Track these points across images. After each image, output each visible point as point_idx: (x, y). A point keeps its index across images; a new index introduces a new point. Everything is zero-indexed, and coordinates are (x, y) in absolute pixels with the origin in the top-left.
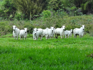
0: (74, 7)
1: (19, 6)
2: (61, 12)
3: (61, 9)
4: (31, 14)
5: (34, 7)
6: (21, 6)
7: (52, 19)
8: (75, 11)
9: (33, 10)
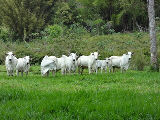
0: (99, 21)
1: (6, 17)
2: (78, 29)
3: (78, 24)
4: (25, 31)
5: (30, 20)
6: (9, 18)
7: (65, 41)
8: (102, 28)
9: (29, 24)
